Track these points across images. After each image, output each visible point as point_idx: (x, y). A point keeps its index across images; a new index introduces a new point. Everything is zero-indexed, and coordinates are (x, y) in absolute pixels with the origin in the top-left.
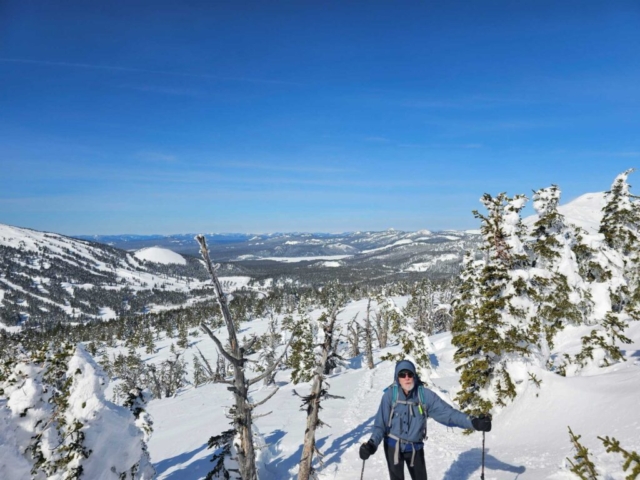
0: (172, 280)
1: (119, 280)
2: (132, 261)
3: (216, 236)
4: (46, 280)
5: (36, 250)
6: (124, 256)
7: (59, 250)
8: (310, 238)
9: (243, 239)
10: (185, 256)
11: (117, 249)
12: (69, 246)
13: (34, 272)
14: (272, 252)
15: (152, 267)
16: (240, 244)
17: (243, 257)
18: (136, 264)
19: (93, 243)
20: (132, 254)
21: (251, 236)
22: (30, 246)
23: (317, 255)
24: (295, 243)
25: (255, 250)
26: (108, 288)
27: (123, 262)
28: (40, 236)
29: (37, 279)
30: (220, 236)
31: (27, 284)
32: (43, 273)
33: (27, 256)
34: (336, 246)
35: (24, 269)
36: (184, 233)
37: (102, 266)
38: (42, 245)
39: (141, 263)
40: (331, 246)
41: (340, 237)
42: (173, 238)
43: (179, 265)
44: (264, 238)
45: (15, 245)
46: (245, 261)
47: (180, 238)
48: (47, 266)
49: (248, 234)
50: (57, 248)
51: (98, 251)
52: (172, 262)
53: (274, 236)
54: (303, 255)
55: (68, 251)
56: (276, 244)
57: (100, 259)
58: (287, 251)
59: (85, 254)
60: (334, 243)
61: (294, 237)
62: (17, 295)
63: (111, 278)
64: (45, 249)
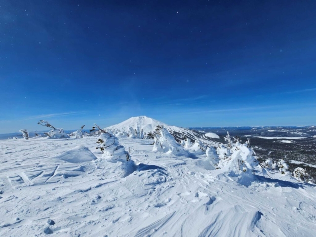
0: (214, 143)
2: (204, 136)
3: (239, 128)
6: (202, 135)
7: (186, 133)
8: (281, 129)
9: (250, 128)
12: (189, 132)
13: (180, 138)
14: (260, 135)
15: (209, 139)
16: (247, 130)
17: (247, 136)
20: (205, 134)
21: (253, 128)
22: (181, 132)
23: (284, 136)
24: (273, 131)
25: (252, 133)
27: (201, 137)
28: (183, 129)
32: (182, 139)
33: (180, 134)
34: (296, 133)
35: (178, 137)
37: (196, 138)
39: (206, 137)
40: (292, 133)
41: (299, 128)
43: (217, 138)
44: (258, 128)
45: (178, 132)
51: (195, 133)
53: (264, 128)
54: (275, 136)
56: (262, 131)
57: (196, 136)
58: (267, 134)
60: (295, 131)
61: (272, 128)
64: (184, 133)
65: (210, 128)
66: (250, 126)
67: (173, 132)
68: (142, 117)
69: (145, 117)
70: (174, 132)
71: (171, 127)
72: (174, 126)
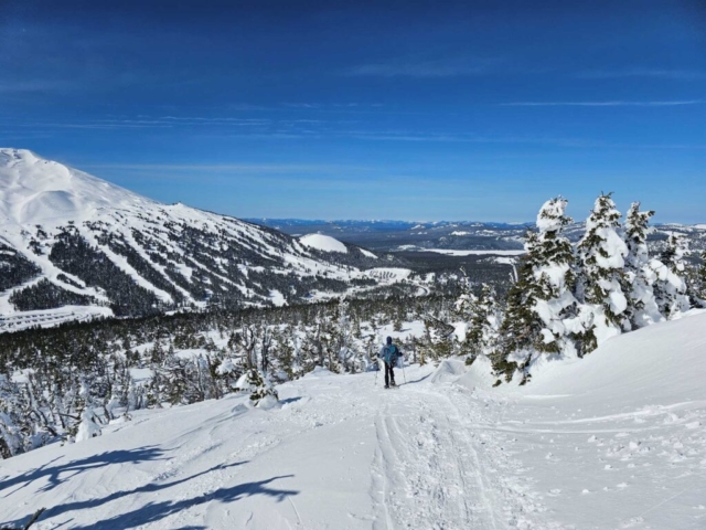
0: (334, 268)
1: (286, 264)
2: (298, 247)
3: (376, 223)
4: (225, 261)
5: (216, 232)
6: (290, 242)
7: (235, 233)
8: (481, 229)
9: (406, 227)
10: (346, 244)
11: (284, 234)
12: (243, 230)
13: (215, 253)
14: (436, 244)
15: (316, 254)
16: (402, 232)
17: (405, 247)
18: (301, 250)
19: (264, 228)
20: (298, 240)
21: (414, 224)
22: (212, 229)
23: (488, 248)
24: (463, 233)
25: (417, 240)
26: (277, 272)
27: (289, 247)
28: (219, 219)
29: (218, 260)
30: (381, 223)
31: (210, 263)
32: (223, 254)
33: (210, 237)
34: (514, 239)
35: (208, 249)
36: (345, 219)
37: (272, 251)
38: (221, 228)
39: (305, 249)
40: (507, 239)
41: (519, 228)
42: (335, 223)
43: (340, 253)
44: (428, 226)
45: (199, 227)
46: (406, 251)
47: (340, 224)
48: (226, 248)
49: (411, 221)
50: (235, 230)
51: (268, 235)
52: (334, 249)
53: (438, 225)
54: (471, 249)
55: (242, 235)
56: (440, 234)
57: (270, 243)
58: (454, 243)
59: (257, 238)
60: (511, 235)
61: (462, 226)
62: (202, 273)
63: (279, 262)
64: (224, 232)
65: (292, 221)
66: (405, 220)
67: (180, 229)
68: (10, 151)
69: (30, 157)
70: (185, 227)
71: (167, 208)
72: (180, 206)
